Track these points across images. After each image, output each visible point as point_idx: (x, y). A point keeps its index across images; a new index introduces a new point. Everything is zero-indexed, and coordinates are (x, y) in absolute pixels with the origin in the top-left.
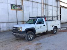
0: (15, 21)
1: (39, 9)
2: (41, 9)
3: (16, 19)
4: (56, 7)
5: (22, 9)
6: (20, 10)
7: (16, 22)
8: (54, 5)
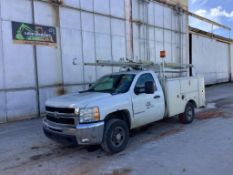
0: (28, 86)
1: (116, 40)
2: (123, 39)
3: (33, 77)
4: (176, 32)
5: (55, 41)
6: (47, 42)
7: (31, 88)
8: (167, 26)
